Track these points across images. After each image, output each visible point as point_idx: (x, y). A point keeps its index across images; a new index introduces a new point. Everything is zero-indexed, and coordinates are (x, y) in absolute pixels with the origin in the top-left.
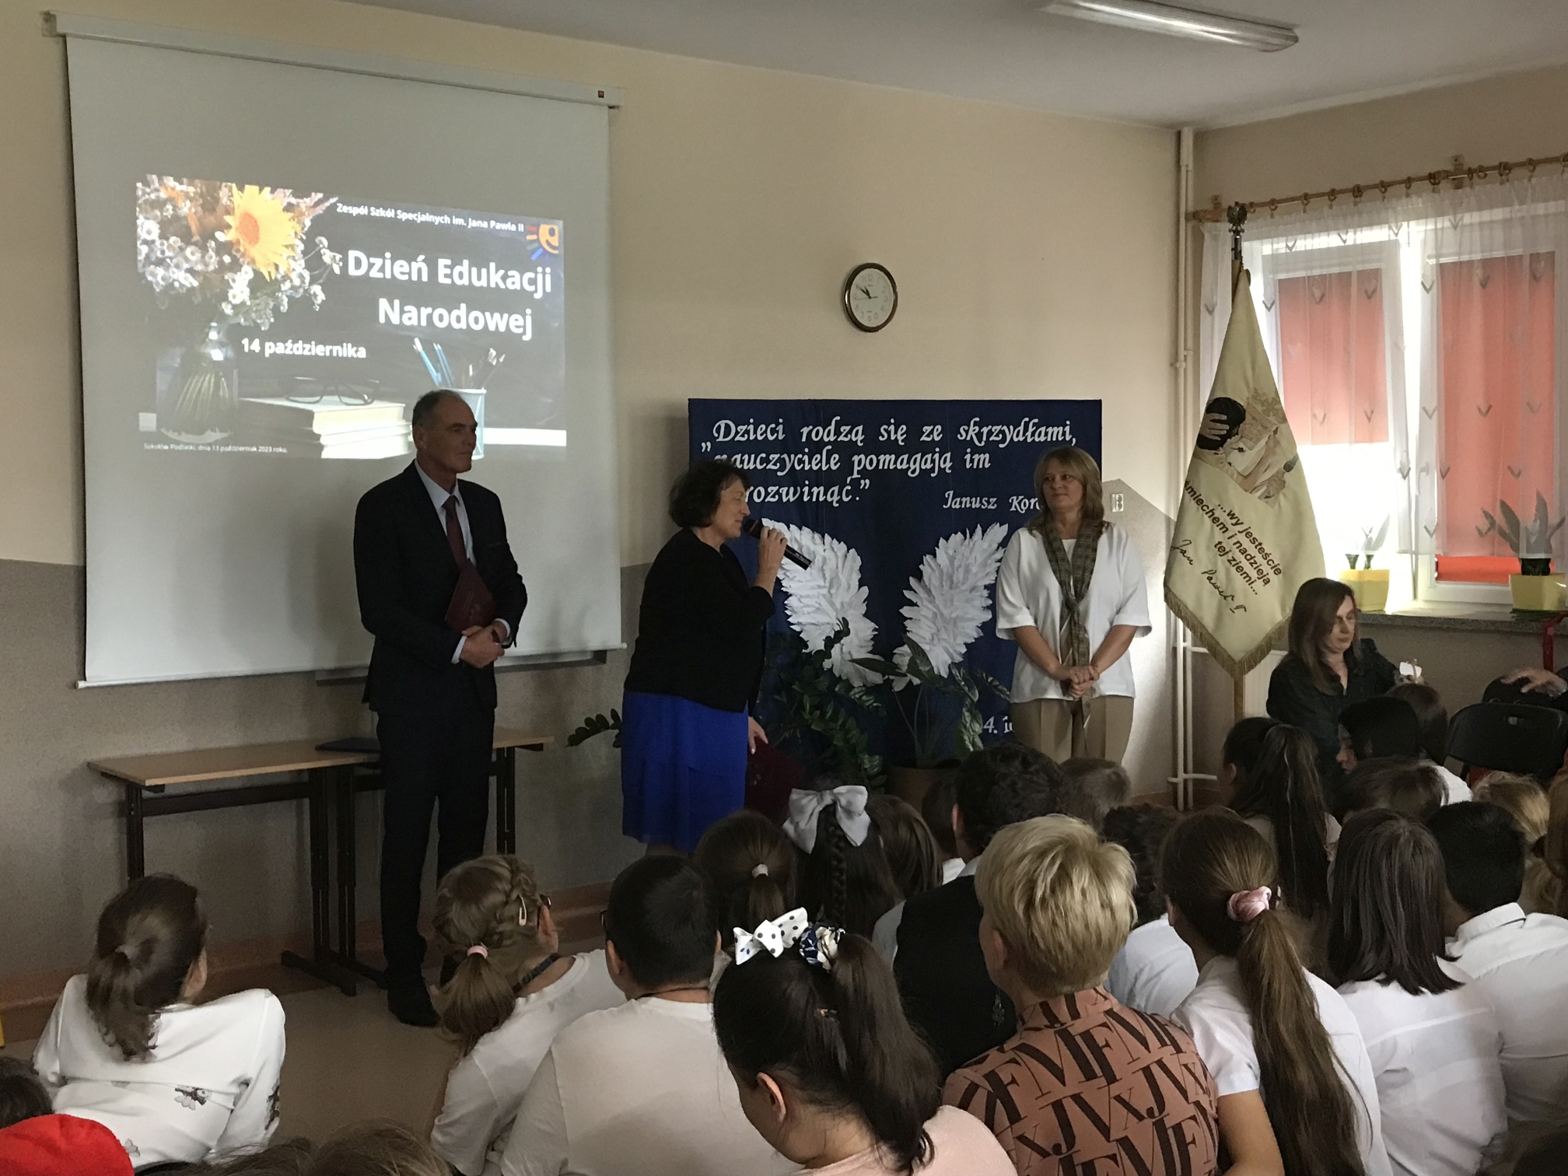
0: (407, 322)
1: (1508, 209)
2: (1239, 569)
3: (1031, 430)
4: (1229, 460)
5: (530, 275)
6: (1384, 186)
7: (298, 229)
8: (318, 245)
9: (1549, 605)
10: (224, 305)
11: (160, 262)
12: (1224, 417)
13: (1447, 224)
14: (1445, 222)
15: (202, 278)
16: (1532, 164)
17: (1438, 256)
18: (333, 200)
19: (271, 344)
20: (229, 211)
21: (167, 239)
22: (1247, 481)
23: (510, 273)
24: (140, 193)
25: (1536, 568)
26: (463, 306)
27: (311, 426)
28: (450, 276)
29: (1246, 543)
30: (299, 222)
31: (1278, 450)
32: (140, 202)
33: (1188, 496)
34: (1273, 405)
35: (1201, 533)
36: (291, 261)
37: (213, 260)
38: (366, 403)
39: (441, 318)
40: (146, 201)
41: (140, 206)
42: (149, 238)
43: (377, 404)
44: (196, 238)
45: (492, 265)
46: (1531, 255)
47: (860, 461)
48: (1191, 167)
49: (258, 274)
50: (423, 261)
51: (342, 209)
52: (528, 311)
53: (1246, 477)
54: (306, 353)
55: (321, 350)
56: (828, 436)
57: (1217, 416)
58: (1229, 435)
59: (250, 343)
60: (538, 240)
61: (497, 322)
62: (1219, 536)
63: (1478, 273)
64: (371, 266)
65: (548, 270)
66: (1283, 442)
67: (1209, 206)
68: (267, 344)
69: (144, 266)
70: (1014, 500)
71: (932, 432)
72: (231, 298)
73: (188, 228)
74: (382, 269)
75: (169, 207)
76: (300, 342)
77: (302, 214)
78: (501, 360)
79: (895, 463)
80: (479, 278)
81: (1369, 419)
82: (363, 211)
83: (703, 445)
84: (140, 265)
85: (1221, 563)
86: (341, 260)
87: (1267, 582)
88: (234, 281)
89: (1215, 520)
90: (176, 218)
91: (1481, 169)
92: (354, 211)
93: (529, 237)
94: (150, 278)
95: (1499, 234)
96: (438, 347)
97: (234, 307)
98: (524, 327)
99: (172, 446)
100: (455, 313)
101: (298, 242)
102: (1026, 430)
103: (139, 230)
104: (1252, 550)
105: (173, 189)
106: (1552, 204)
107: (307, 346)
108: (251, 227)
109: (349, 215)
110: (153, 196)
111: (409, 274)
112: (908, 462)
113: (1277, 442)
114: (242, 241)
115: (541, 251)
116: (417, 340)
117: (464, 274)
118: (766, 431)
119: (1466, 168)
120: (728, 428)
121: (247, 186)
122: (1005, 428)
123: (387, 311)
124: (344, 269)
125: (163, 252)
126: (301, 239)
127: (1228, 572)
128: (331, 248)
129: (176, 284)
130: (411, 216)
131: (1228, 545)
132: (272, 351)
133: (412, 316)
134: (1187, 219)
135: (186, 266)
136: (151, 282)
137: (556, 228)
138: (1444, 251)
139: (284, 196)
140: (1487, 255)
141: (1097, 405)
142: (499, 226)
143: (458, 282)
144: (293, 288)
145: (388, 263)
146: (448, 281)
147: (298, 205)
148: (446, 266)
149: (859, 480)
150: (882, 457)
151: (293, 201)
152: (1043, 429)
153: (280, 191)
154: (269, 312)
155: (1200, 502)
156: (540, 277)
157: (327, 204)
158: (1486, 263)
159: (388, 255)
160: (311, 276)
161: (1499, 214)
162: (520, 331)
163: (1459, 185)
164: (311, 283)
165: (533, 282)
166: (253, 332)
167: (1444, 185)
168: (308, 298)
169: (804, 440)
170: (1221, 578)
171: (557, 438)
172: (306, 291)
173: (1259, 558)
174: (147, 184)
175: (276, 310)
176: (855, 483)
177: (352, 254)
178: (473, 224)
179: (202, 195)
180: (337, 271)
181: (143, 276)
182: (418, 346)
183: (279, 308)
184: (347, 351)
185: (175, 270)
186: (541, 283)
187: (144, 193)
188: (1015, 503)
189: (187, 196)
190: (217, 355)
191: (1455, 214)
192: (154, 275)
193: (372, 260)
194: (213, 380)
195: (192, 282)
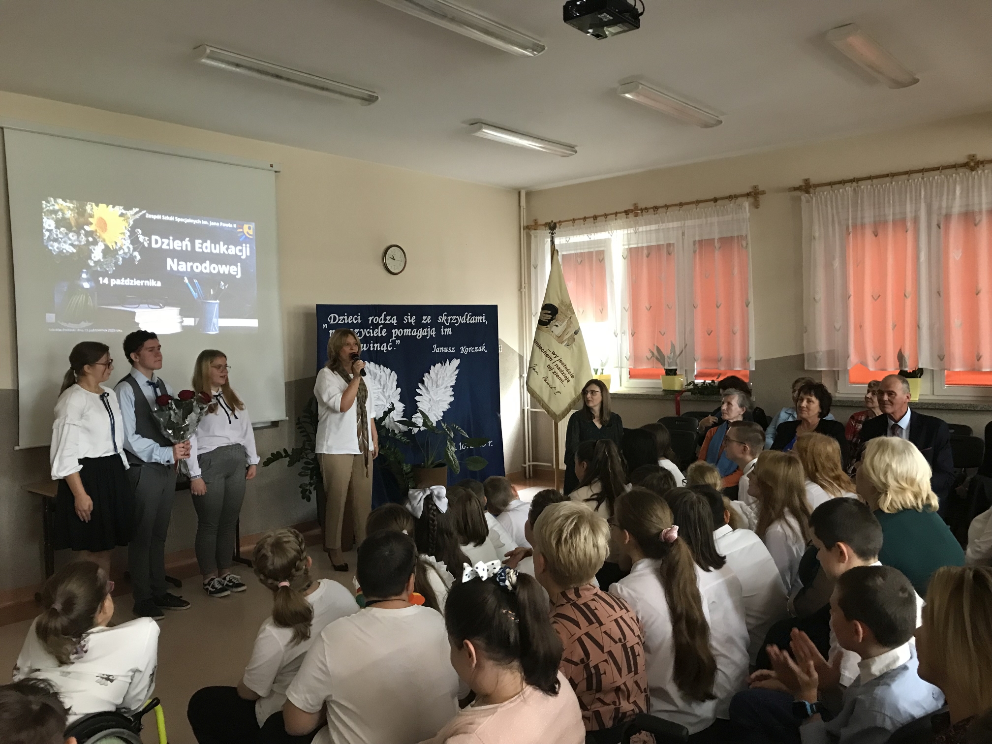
0: (181, 270)
1: (657, 225)
2: (558, 376)
3: (469, 318)
4: (552, 330)
5: (239, 248)
6: (606, 215)
7: (127, 225)
8: (136, 233)
9: (677, 388)
10: (89, 261)
11: (56, 240)
12: (550, 312)
13: (632, 231)
14: (631, 231)
15: (78, 248)
16: (667, 207)
17: (629, 245)
18: (144, 212)
19: (114, 280)
20: (91, 216)
21: (59, 229)
22: (559, 338)
23: (230, 247)
24: (44, 206)
25: (671, 372)
26: (208, 262)
27: (134, 318)
28: (201, 248)
29: (560, 365)
30: (127, 222)
31: (571, 325)
32: (45, 210)
33: (535, 345)
34: (569, 307)
35: (542, 362)
36: (123, 240)
37: (83, 240)
38: (161, 308)
39: (197, 267)
40: (47, 210)
41: (44, 213)
42: (49, 228)
43: (166, 308)
44: (74, 229)
45: (221, 243)
46: (667, 244)
47: (395, 332)
48: (525, 207)
49: (107, 247)
50: (189, 241)
51: (148, 216)
52: (239, 264)
53: (559, 337)
54: (131, 284)
55: (138, 283)
56: (381, 321)
57: (547, 311)
58: (552, 319)
59: (103, 280)
60: (243, 232)
61: (224, 269)
62: (549, 362)
63: (645, 252)
64: (163, 243)
65: (248, 245)
66: (574, 322)
67: (533, 224)
68: (112, 280)
69: (47, 242)
70: (462, 348)
71: (426, 319)
72: (93, 258)
73: (70, 223)
74: (168, 245)
75: (60, 213)
76: (128, 279)
77: (129, 218)
78: (226, 287)
79: (411, 333)
80: (215, 249)
81: (602, 313)
82: (159, 217)
83: (324, 325)
84: (45, 241)
85: (550, 373)
86: (148, 240)
87: (568, 381)
88: (94, 249)
89: (547, 355)
90: (64, 219)
91: (646, 209)
92: (154, 217)
93: (239, 230)
94: (50, 248)
95: (654, 235)
96: (196, 281)
97: (95, 262)
98: (237, 272)
99: (63, 330)
100: (204, 265)
101: (127, 232)
102: (466, 318)
103: (44, 225)
104: (562, 368)
105: (62, 205)
106: (675, 223)
107: (132, 281)
108: (103, 224)
109: (152, 219)
110: (51, 208)
111: (182, 247)
112: (417, 332)
113: (571, 323)
114: (98, 231)
115: (244, 236)
116: (185, 278)
117: (208, 247)
118: (352, 319)
119: (639, 208)
120: (335, 317)
121: (100, 205)
122: (458, 317)
123: (171, 264)
124: (150, 244)
125: (57, 235)
126: (128, 230)
127: (553, 378)
128: (143, 234)
129: (64, 251)
130: (182, 220)
131: (552, 366)
132: (114, 283)
133: (183, 267)
134: (524, 229)
135: (69, 242)
136: (51, 250)
137: (251, 226)
138: (631, 242)
139: (119, 209)
140: (649, 244)
141: (495, 308)
142: (225, 225)
143: (205, 251)
144: (124, 253)
145: (171, 241)
146: (200, 250)
147: (126, 214)
148: (199, 243)
149: (395, 341)
150: (405, 330)
151: (124, 212)
152: (474, 317)
153: (117, 207)
154: (113, 264)
155: (540, 348)
156: (244, 248)
157: (141, 214)
158: (648, 247)
159: (171, 238)
160: (133, 248)
161: (653, 227)
162: (235, 273)
163: (636, 215)
164: (134, 250)
165: (241, 251)
166: (105, 274)
167: (631, 215)
168: (132, 258)
169: (370, 322)
170: (550, 380)
171: (253, 323)
172: (131, 255)
173: (565, 371)
174: (48, 202)
175: (116, 264)
176: (394, 342)
177: (154, 237)
178: (212, 224)
179: (77, 208)
180: (146, 245)
181: (47, 247)
182: (186, 280)
183: (118, 264)
184: (152, 283)
185: (64, 244)
186: (245, 251)
187: (46, 207)
188: (463, 349)
189: (69, 208)
190: (86, 285)
191: (635, 227)
192: (52, 246)
193: (163, 240)
194: (84, 297)
195: (72, 250)
